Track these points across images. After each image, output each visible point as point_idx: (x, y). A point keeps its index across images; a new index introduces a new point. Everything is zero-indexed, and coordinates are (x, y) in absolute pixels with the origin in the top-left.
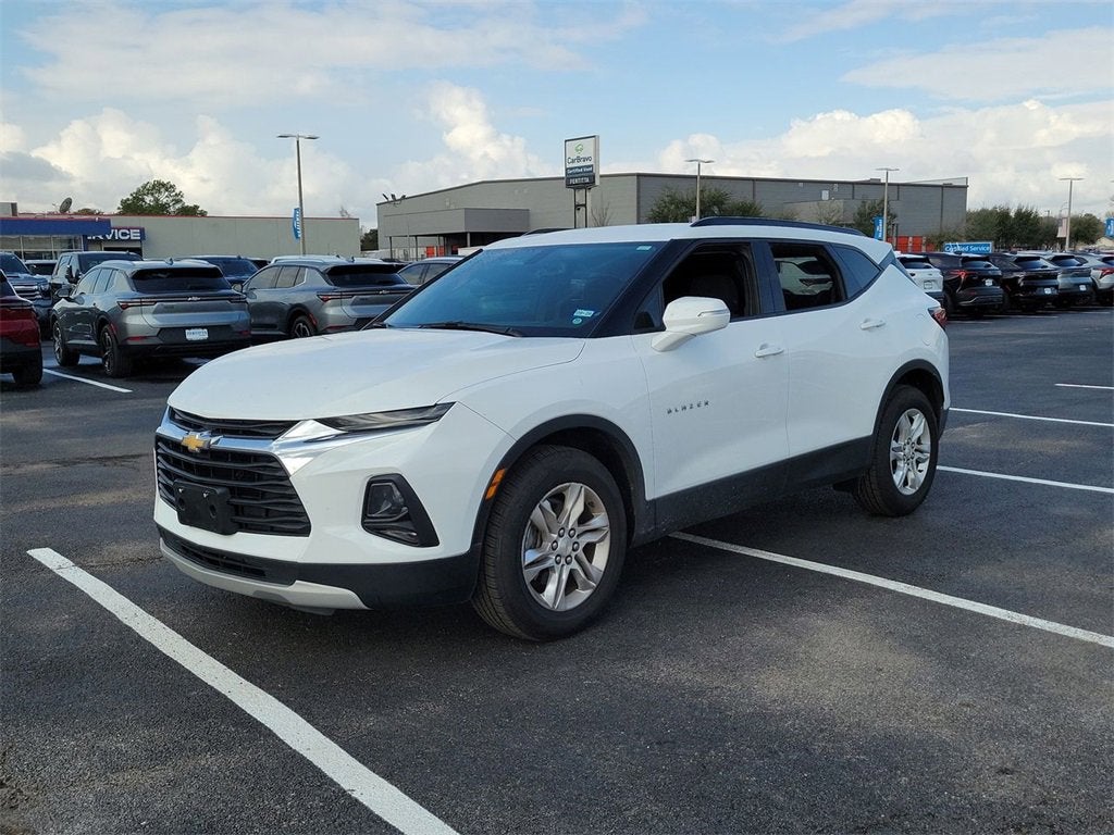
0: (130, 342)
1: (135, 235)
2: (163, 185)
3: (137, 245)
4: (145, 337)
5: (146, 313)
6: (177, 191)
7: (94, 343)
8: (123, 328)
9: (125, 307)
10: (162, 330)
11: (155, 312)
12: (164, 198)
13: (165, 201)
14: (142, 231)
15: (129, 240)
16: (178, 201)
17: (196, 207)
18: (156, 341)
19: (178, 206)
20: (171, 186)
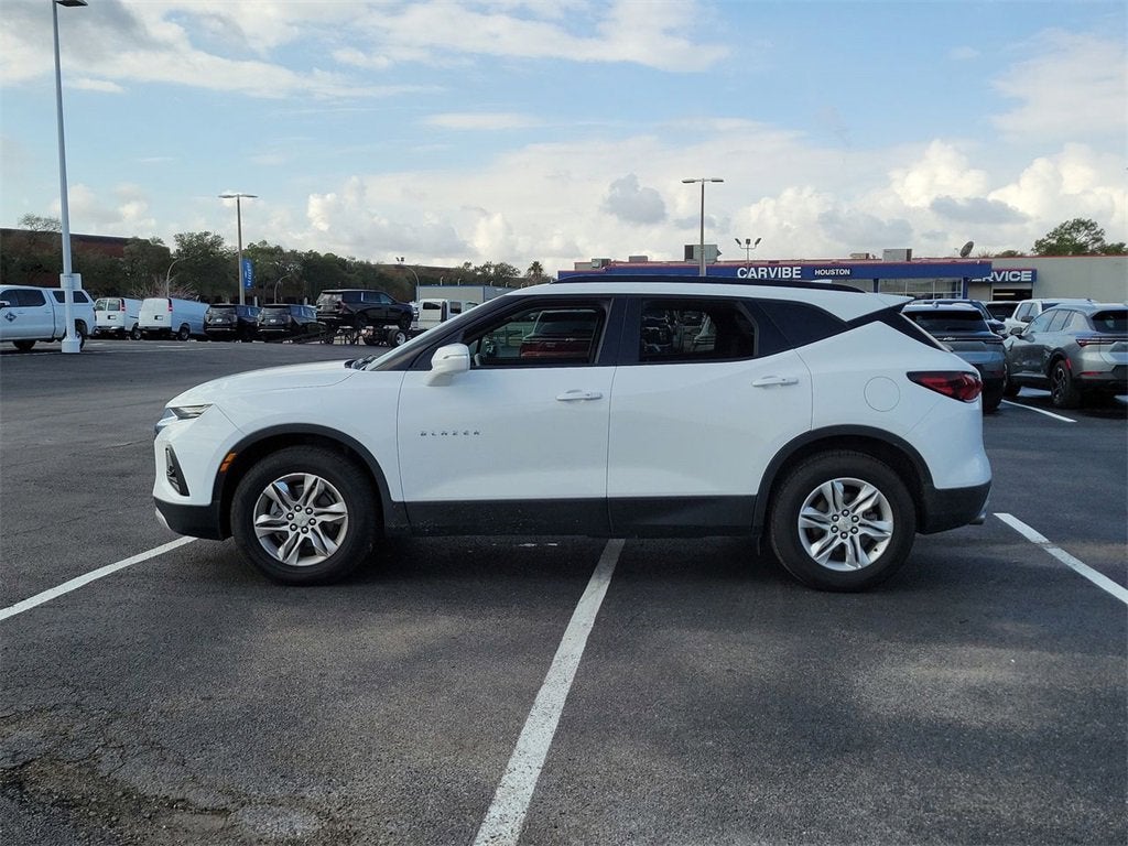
0: (1084, 377)
1: (1026, 276)
2: (1083, 223)
3: (1028, 287)
4: (1100, 373)
5: (1105, 351)
6: (1098, 229)
7: (1044, 376)
8: (1078, 362)
9: (1082, 345)
10: (1118, 367)
11: (1113, 350)
12: (1082, 238)
13: (1084, 239)
14: (1034, 273)
15: (1019, 282)
16: (1098, 240)
17: (1122, 245)
18: (1111, 377)
19: (1098, 245)
20: (1092, 225)
